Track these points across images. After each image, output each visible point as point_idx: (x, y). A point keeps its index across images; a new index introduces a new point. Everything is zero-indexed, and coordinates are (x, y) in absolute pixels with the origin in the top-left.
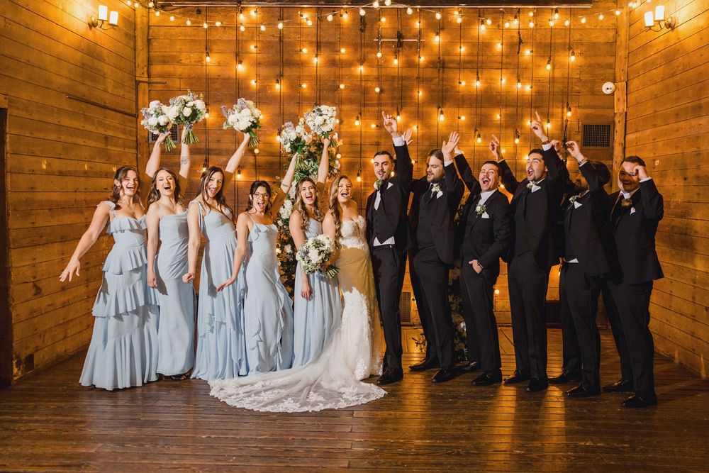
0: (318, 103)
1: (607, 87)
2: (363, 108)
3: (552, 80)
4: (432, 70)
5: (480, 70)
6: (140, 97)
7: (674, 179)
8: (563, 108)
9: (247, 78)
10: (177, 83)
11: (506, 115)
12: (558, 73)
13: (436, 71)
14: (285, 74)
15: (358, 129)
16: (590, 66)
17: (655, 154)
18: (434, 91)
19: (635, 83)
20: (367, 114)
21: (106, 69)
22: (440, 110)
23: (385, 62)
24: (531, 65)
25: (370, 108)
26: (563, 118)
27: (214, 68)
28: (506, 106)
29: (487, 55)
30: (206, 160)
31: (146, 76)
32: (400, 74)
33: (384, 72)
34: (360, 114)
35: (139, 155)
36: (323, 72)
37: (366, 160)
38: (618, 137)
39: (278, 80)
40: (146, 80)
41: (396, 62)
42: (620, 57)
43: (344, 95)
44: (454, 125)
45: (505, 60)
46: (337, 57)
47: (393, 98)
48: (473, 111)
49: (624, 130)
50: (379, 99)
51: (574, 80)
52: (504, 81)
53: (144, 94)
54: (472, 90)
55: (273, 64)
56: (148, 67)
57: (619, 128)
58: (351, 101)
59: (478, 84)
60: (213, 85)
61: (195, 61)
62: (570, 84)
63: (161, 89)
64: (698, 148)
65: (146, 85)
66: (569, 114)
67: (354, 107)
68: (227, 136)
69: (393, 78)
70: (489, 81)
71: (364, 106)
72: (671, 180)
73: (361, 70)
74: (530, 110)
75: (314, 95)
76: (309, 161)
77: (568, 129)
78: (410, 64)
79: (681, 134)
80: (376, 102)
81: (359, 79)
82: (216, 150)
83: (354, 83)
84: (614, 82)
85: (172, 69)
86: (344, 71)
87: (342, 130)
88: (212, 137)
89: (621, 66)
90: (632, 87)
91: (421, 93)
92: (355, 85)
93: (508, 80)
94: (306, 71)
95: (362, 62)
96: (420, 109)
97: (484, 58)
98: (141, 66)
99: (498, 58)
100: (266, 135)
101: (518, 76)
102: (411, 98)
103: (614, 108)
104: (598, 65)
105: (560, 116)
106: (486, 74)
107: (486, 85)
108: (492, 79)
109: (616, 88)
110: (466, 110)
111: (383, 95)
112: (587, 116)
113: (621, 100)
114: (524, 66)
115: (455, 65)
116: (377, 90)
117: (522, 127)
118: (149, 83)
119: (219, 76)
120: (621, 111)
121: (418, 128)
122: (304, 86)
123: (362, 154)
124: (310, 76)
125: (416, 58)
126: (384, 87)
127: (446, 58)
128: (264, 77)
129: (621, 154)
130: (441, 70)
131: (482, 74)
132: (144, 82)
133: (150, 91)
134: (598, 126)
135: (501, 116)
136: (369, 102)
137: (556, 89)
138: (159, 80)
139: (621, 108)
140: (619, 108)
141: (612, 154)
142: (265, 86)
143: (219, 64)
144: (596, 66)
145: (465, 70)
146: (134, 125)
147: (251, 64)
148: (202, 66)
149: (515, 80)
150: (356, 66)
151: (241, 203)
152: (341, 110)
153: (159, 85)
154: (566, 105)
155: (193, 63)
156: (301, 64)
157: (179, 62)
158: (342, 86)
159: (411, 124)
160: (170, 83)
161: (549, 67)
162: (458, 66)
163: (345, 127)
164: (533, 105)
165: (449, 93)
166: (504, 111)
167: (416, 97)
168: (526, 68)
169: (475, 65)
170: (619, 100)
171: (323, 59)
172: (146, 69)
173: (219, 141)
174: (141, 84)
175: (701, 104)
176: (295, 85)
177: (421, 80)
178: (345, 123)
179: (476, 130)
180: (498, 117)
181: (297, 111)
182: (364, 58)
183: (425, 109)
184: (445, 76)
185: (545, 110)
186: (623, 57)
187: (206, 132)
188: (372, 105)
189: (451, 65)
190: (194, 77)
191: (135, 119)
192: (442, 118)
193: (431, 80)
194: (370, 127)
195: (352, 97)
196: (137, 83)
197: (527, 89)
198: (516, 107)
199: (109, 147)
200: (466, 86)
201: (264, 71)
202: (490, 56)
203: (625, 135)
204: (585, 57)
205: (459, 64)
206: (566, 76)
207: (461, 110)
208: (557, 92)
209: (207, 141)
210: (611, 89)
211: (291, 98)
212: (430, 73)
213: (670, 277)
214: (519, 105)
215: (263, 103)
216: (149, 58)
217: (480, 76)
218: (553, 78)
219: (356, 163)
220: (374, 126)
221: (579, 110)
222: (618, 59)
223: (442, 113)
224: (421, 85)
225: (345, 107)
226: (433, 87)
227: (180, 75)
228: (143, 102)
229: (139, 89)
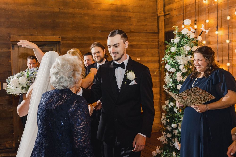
6: (160, 23)
10: (174, 13)
21: (131, 15)
31: (163, 12)
35: (160, 51)
40: (163, 14)
53: (162, 21)
56: (164, 8)
85: (172, 6)
98: (160, 8)
118: (164, 16)
132: (161, 16)
133: (165, 19)
138: (168, 13)
146: (157, 37)
153: (168, 16)
157: (174, 2)
160: (171, 13)
172: (162, 9)
190: (180, 7)
191: (157, 34)
196: (158, 17)
199: (134, 50)
216: (164, 3)
227: (175, 8)
228: (162, 25)
229: (159, 19)
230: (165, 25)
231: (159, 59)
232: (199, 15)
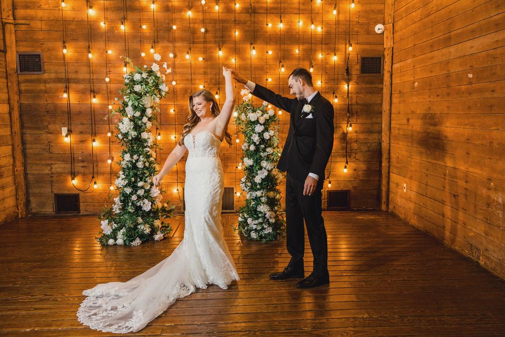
0: (156, 41)
1: (379, 28)
2: (191, 45)
3: (338, 22)
4: (245, 14)
5: (282, 15)
6: (7, 36)
7: (429, 96)
8: (346, 44)
9: (97, 21)
10: (38, 25)
11: (304, 50)
12: (342, 18)
13: (249, 15)
14: (128, 17)
15: (189, 62)
16: (366, 12)
17: (414, 77)
18: (248, 31)
19: (400, 24)
20: (196, 50)
22: (252, 46)
23: (208, 8)
24: (321, 11)
25: (198, 45)
26: (346, 52)
27: (69, 12)
28: (303, 43)
29: (288, 3)
30: (66, 87)
31: (12, 18)
32: (221, 18)
33: (208, 16)
34: (190, 49)
35: (9, 84)
36: (160, 16)
37: (196, 86)
38: (387, 67)
39: (122, 23)
40: (13, 22)
41: (217, 8)
42: (388, 4)
43: (177, 34)
44: (264, 58)
45: (302, 7)
46: (170, 4)
47: (216, 37)
48: (278, 46)
49: (391, 61)
50: (205, 37)
51: (354, 23)
52: (301, 23)
53: (11, 33)
54: (277, 31)
55: (117, 9)
56: (13, 12)
57: (387, 59)
58: (182, 39)
59: (281, 26)
60: (69, 26)
61: (53, 6)
62: (351, 26)
63: (25, 29)
64: (448, 71)
65: (12, 26)
66: (350, 49)
67: (185, 44)
68: (84, 68)
69: (215, 21)
70: (290, 24)
71: (194, 43)
72: (427, 97)
73: (190, 14)
74: (321, 46)
75: (152, 34)
76: (142, 85)
77: (350, 61)
78: (228, 10)
79: (434, 61)
80: (202, 40)
81: (188, 22)
82: (75, 79)
83: (184, 25)
84: (384, 24)
85: (34, 13)
86: (176, 16)
87: (176, 62)
88: (71, 68)
89: (389, 12)
90: (397, 28)
91: (237, 33)
92: (185, 26)
93: (304, 23)
94: (145, 15)
95: (190, 8)
96: (237, 46)
97: (286, 5)
98: (6, 9)
99: (296, 6)
100: (115, 67)
101: (312, 20)
102: (230, 36)
103: (384, 44)
104: (372, 11)
105: (344, 51)
106: (286, 18)
107: (287, 27)
108: (292, 22)
109: (386, 29)
110: (273, 47)
111: (207, 34)
112: (364, 51)
113: (389, 38)
114: (316, 12)
115: (263, 11)
116: (203, 30)
117: (315, 59)
118: (15, 25)
119: (74, 19)
120: (389, 46)
121: (235, 60)
122: (144, 27)
123: (193, 82)
124: (149, 19)
125: (233, 5)
126: (209, 28)
127: (257, 5)
128: (111, 20)
129: (389, 79)
130: (253, 15)
131: (284, 18)
132: (10, 23)
133: (15, 31)
134: (372, 58)
135: (299, 50)
136: (196, 40)
137: (341, 30)
138: (23, 22)
139: (389, 44)
140: (388, 44)
141: (383, 79)
142: (113, 28)
143: (73, 9)
144: (370, 12)
145: (272, 15)
146: (4, 59)
147: (100, 9)
148: (59, 10)
149: (310, 22)
150: (185, 11)
151: (98, 122)
152: (174, 47)
153: (23, 26)
154: (348, 42)
155: (51, 8)
156: (142, 10)
157: (39, 7)
158: (174, 27)
159: (231, 58)
160: (33, 24)
161: (335, 12)
162: (265, 11)
163: (179, 60)
164: (324, 42)
165: (259, 33)
166: (301, 47)
167: (234, 36)
168: (317, 13)
169: (278, 11)
170: (387, 38)
171: (159, 6)
172: (11, 12)
173: (76, 72)
174: (7, 25)
175: (450, 36)
176: (136, 26)
177: (237, 23)
178: (178, 57)
179: (281, 62)
180: (297, 51)
181: (139, 47)
182: (192, 4)
183: (241, 46)
184: (256, 20)
185: (332, 46)
186: (390, 4)
187: (65, 64)
188: (199, 43)
189: (261, 11)
190: (53, 20)
191: (4, 54)
192: (254, 53)
193: (245, 23)
194: (198, 60)
195: (183, 36)
196: (4, 24)
197: (318, 29)
198: (310, 43)
200: (272, 27)
201: (111, 15)
202: (290, 4)
203: (392, 64)
204: (363, 5)
205: (267, 10)
206: (348, 20)
207: (269, 47)
208: (341, 32)
209: (66, 72)
210: (381, 29)
211: (134, 37)
212: (244, 17)
213: (427, 172)
214: (312, 42)
215: (112, 41)
216: (13, 3)
217: (283, 20)
218: (338, 21)
219: (188, 88)
220: (201, 59)
221: (358, 46)
222: (386, 6)
223: (254, 48)
224: (236, 27)
225: (178, 44)
226: (247, 28)
227: (41, 18)
228: (10, 40)
229: (6, 29)
230: (16, 41)
231: (8, 97)
232: (93, 41)
